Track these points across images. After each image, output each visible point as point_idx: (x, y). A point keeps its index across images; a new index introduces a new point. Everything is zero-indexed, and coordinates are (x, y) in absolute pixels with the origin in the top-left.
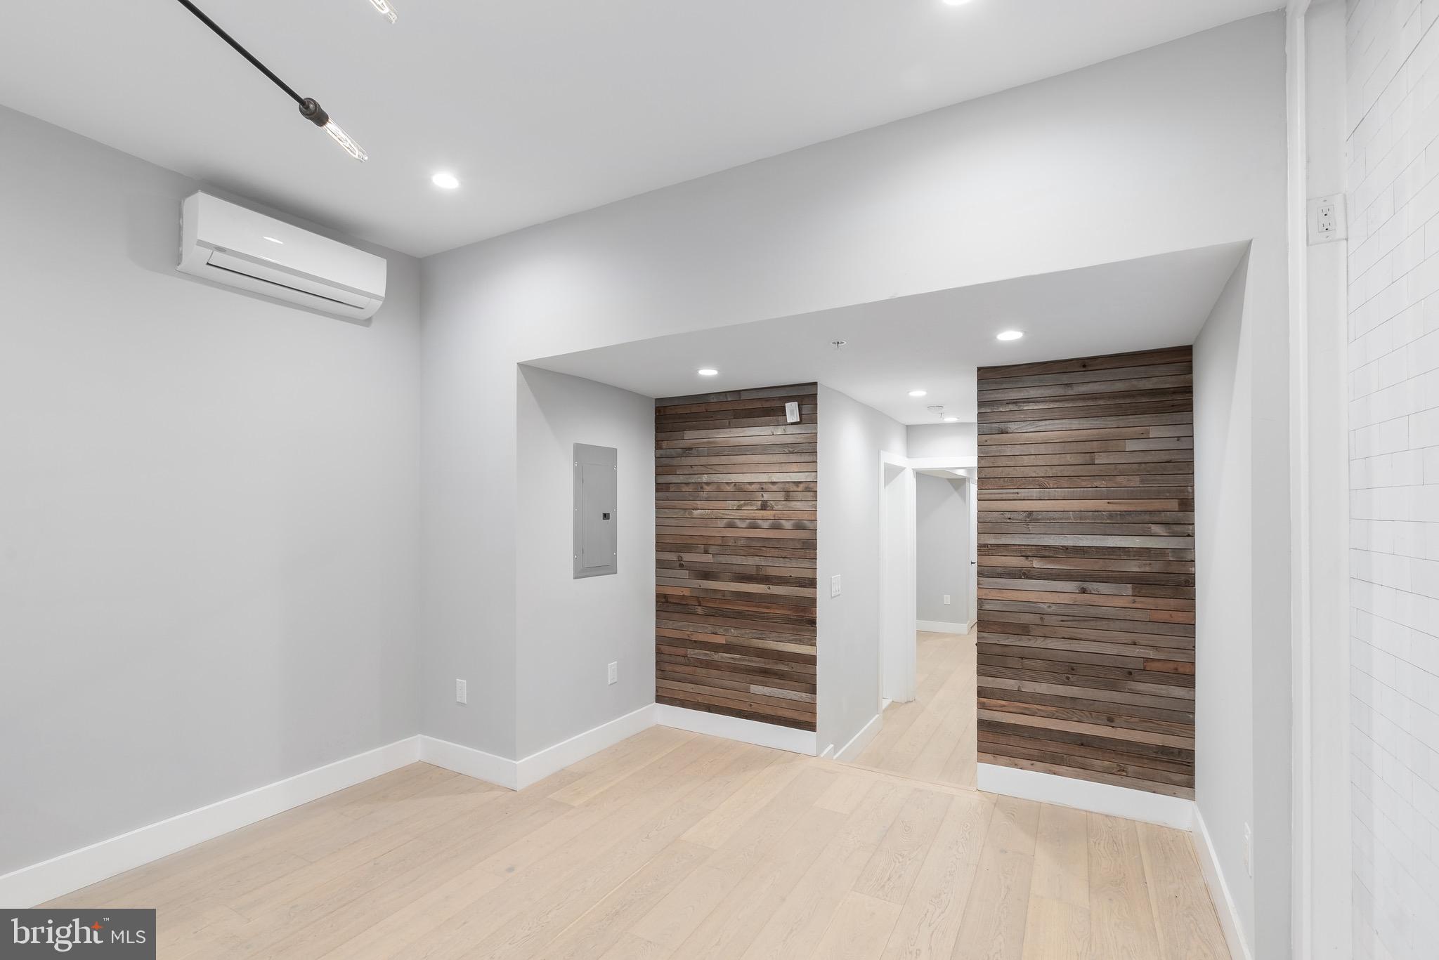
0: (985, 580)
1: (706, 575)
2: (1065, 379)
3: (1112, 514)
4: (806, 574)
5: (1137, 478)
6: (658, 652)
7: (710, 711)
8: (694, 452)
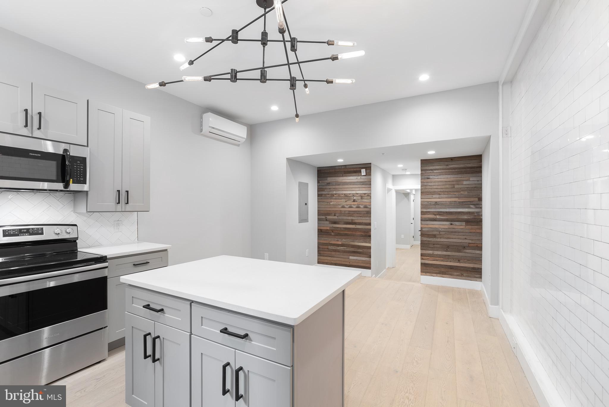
0: (423, 222)
1: (335, 223)
2: (446, 163)
3: (459, 202)
4: (368, 222)
5: (467, 192)
6: (318, 248)
7: (336, 265)
8: (331, 184)
